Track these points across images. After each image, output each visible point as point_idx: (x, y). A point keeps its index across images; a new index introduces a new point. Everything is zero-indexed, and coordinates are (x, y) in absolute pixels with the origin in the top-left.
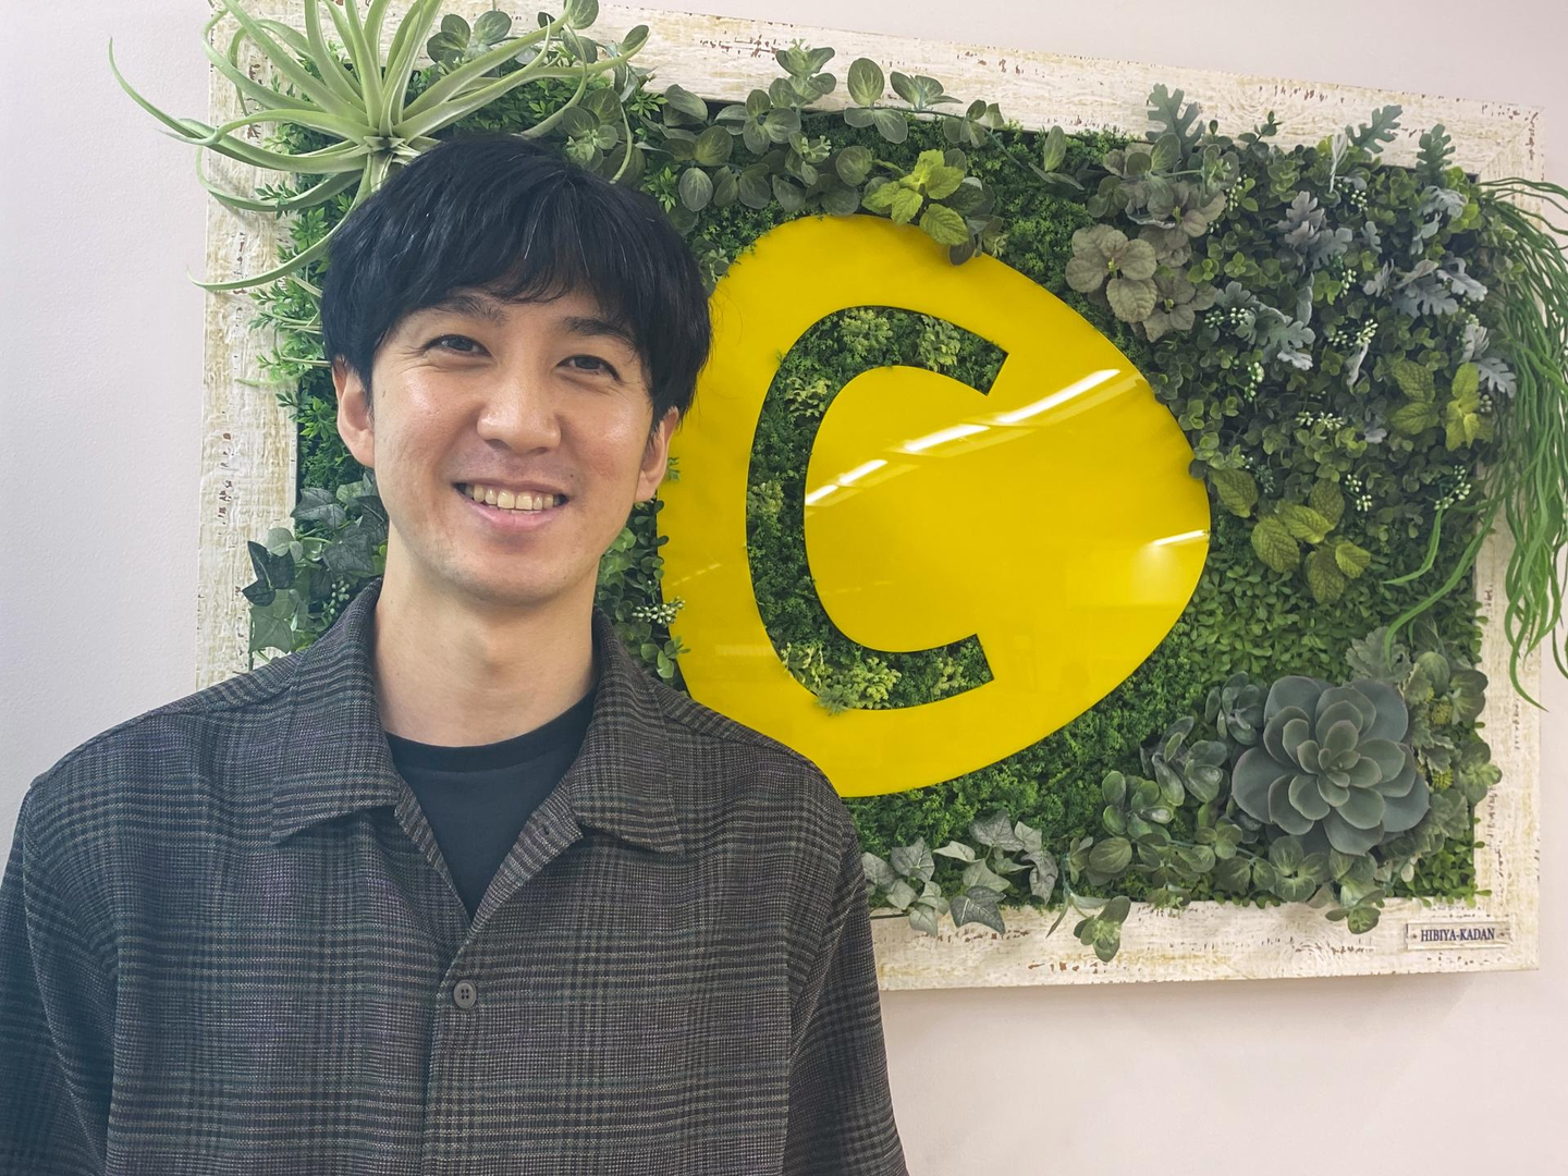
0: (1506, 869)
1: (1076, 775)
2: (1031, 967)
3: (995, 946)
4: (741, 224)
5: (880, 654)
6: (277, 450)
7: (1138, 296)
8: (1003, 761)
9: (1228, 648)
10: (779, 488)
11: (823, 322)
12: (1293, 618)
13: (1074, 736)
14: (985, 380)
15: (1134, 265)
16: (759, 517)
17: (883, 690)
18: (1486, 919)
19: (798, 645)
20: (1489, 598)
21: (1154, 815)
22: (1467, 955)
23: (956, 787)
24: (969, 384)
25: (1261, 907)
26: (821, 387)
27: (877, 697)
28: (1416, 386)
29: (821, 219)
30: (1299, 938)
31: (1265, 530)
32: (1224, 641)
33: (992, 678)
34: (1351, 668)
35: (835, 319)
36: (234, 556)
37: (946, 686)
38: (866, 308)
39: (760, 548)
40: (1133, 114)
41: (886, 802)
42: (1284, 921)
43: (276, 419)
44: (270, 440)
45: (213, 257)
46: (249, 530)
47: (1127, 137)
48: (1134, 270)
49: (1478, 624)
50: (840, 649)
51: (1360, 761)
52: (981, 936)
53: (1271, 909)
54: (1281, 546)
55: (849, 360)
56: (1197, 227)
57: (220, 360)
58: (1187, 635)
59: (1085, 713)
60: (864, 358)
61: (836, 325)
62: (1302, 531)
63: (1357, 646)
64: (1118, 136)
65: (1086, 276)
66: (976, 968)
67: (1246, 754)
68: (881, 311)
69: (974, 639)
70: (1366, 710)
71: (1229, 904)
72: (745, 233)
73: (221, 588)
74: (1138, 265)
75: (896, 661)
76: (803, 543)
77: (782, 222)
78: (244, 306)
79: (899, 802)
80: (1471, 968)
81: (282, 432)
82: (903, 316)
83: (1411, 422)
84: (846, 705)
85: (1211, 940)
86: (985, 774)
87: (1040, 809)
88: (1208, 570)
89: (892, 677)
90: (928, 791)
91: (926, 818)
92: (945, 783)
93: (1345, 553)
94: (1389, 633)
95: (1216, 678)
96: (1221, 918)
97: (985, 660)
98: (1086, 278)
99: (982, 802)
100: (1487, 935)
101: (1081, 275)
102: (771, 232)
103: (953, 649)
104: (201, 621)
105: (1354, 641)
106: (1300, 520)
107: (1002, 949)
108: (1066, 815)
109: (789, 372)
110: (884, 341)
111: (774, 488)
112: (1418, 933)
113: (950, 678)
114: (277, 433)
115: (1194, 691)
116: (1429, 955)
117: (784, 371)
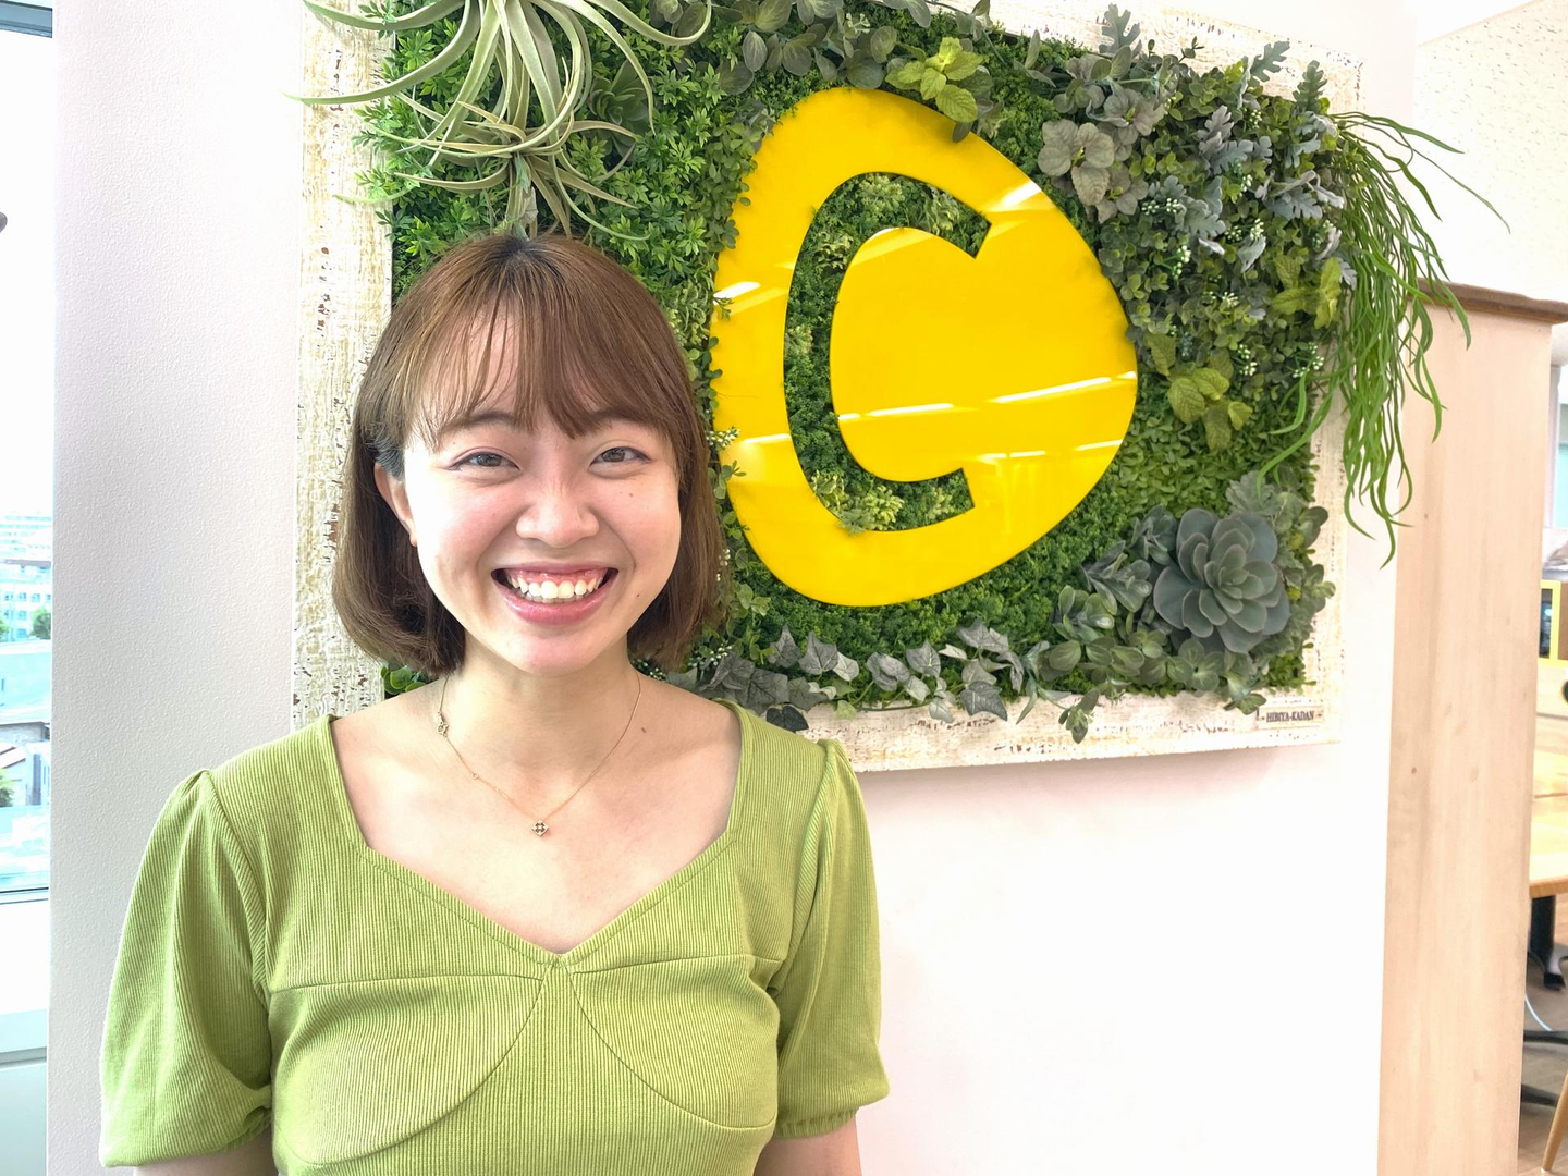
0: (1322, 665)
1: (1034, 590)
2: (996, 749)
3: (970, 732)
4: (784, 89)
5: (886, 482)
6: (373, 268)
7: (1096, 183)
8: (980, 578)
9: (1145, 486)
10: (810, 332)
11: (846, 184)
12: (1191, 462)
13: (1033, 556)
14: (973, 245)
15: (1097, 155)
16: (793, 357)
17: (892, 514)
18: (1308, 704)
19: (824, 472)
20: (1319, 451)
21: (1098, 622)
22: (1295, 732)
23: (945, 599)
24: (962, 248)
25: (1163, 697)
26: (845, 242)
27: (887, 520)
28: (1288, 276)
29: (849, 90)
30: (1186, 721)
31: (1180, 388)
32: (1143, 479)
33: (973, 506)
34: (1230, 504)
35: (857, 182)
36: (333, 368)
37: (939, 512)
38: (882, 174)
39: (793, 385)
40: (1087, 29)
41: (890, 611)
42: (1176, 708)
43: (372, 237)
44: (366, 257)
45: (311, 71)
46: (347, 343)
47: (1082, 48)
48: (1097, 159)
49: (1311, 471)
50: (857, 477)
51: (1248, 578)
52: (959, 724)
53: (1169, 698)
54: (1191, 401)
55: (868, 220)
56: (1146, 127)
57: (318, 174)
58: (1118, 473)
59: (1042, 538)
60: (880, 219)
61: (856, 187)
62: (1207, 389)
63: (1234, 485)
64: (1076, 46)
65: (1057, 161)
66: (955, 750)
67: (1165, 571)
68: (894, 177)
69: (960, 472)
70: (1249, 538)
71: (1141, 695)
72: (787, 97)
73: (321, 399)
74: (1101, 155)
75: (899, 490)
76: (828, 381)
77: (818, 90)
78: (341, 123)
79: (900, 611)
80: (1296, 742)
81: (378, 250)
82: (911, 184)
83: (1287, 304)
84: (861, 526)
85: (1125, 724)
86: (965, 588)
87: (1005, 618)
88: (1134, 420)
89: (898, 503)
90: (924, 601)
91: (920, 624)
92: (935, 596)
93: (1234, 409)
94: (1258, 477)
95: (1137, 510)
96: (1133, 706)
97: (968, 491)
98: (1055, 165)
99: (964, 612)
100: (1309, 716)
101: (1051, 161)
102: (809, 99)
103: (943, 481)
104: (302, 430)
105: (1231, 482)
106: (1209, 381)
107: (976, 735)
108: (1026, 624)
109: (821, 226)
110: (896, 203)
111: (804, 332)
112: (1265, 716)
113: (943, 504)
114: (373, 251)
115: (1121, 520)
116: (1272, 732)
117: (816, 225)
